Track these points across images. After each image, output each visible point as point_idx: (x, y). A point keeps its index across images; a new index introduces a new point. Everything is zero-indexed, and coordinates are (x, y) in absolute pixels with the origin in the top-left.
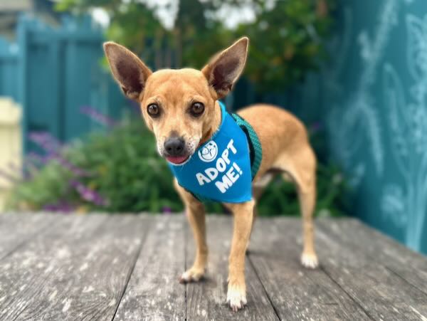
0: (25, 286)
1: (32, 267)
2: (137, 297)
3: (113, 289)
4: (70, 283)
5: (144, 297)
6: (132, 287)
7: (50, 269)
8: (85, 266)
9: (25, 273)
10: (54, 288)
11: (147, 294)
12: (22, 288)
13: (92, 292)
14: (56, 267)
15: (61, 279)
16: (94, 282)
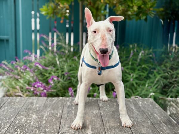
0: (27, 129)
1: (26, 122)
2: (64, 132)
3: (55, 130)
4: (41, 128)
5: (66, 132)
6: (61, 129)
7: (32, 123)
8: (44, 122)
9: (25, 124)
10: (37, 130)
11: (66, 131)
12: (26, 130)
13: (49, 131)
14: (34, 122)
15: (38, 127)
16: (49, 128)
